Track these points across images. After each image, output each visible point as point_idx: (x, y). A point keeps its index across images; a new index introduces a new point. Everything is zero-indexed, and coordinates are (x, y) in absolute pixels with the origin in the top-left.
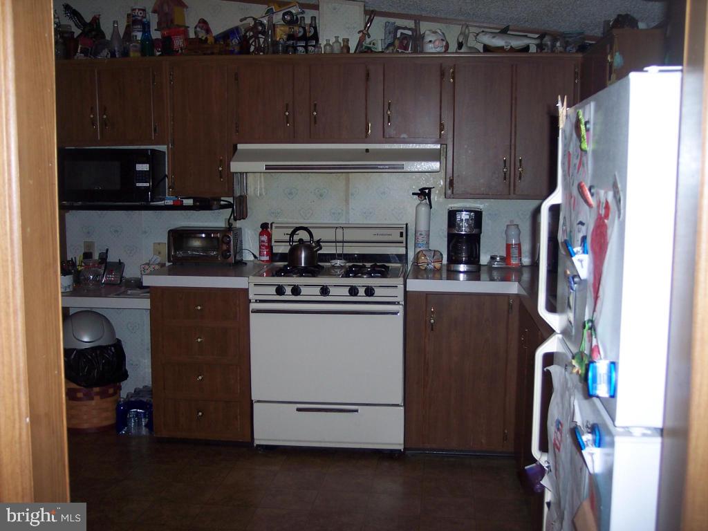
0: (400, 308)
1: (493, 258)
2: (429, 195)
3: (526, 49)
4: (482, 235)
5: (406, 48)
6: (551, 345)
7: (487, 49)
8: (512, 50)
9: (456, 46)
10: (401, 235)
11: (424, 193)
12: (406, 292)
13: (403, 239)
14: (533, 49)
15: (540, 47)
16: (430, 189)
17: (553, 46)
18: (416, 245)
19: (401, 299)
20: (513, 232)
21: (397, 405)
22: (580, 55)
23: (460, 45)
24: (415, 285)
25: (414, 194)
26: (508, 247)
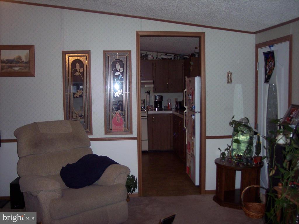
0: (147, 118)
1: (165, 107)
2: (149, 92)
3: (171, 59)
4: (163, 102)
5: (144, 58)
6: (186, 111)
7: (162, 58)
8: (168, 59)
9: (156, 58)
10: (143, 102)
11: (148, 92)
12: (148, 114)
13: (144, 103)
14: (173, 59)
15: (175, 58)
16: (149, 91)
17: (177, 58)
18: (147, 104)
19: (147, 115)
20: (169, 100)
21: (146, 140)
22: (183, 60)
23: (157, 58)
24: (150, 112)
25: (146, 92)
26: (168, 104)
